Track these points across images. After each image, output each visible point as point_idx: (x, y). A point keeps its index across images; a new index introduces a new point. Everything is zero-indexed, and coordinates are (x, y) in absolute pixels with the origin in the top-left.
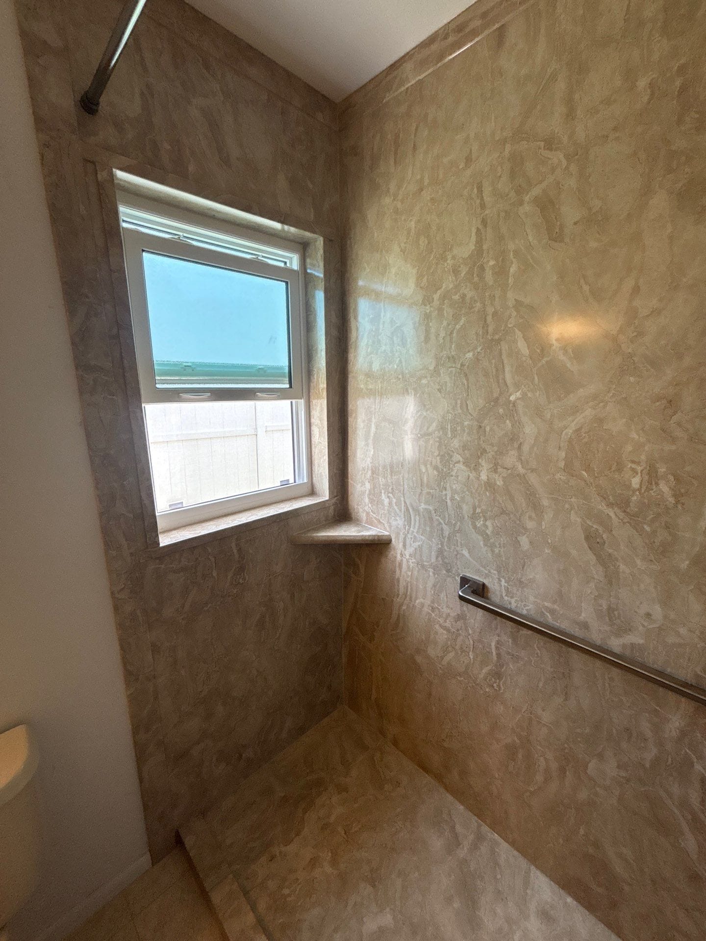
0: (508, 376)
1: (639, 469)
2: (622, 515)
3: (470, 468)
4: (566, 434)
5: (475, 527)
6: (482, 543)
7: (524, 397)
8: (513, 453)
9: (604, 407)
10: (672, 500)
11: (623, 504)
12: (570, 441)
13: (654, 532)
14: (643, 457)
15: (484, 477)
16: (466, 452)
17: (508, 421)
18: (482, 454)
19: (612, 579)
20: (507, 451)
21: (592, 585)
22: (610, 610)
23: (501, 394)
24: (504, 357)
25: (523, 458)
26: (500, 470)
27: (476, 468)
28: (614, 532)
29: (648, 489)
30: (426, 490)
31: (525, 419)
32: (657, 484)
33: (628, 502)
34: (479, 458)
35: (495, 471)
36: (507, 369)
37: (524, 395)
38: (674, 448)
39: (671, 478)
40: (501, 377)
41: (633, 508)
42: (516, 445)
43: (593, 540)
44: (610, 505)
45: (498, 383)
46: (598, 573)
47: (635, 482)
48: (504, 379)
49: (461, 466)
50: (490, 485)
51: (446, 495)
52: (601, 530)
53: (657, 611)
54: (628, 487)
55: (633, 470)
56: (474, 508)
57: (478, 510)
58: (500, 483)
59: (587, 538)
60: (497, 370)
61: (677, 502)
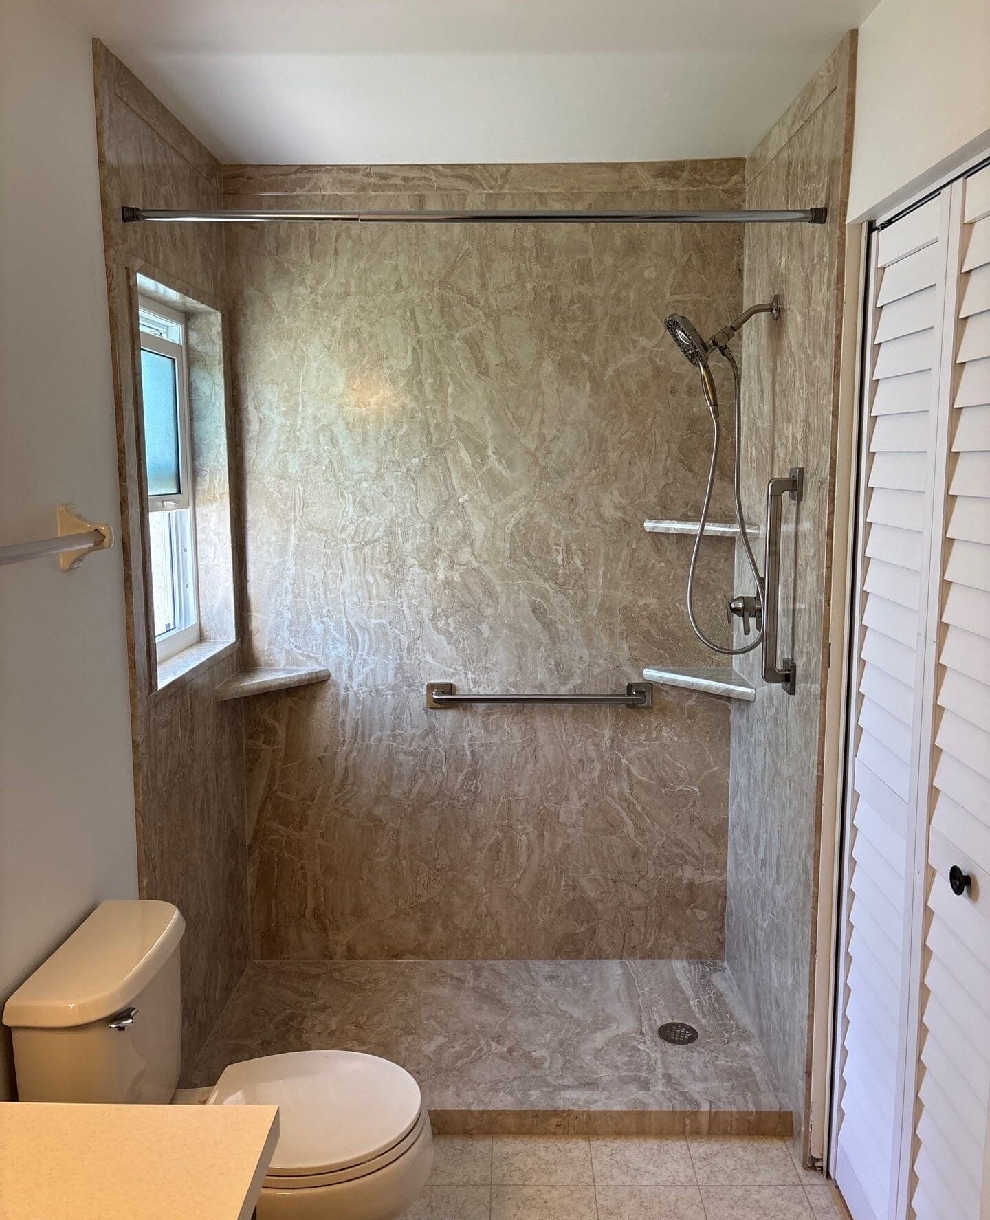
0: (455, 482)
1: (560, 549)
2: (554, 586)
3: (426, 569)
4: (509, 529)
5: (436, 628)
6: (445, 643)
7: (471, 499)
8: (467, 549)
9: (533, 505)
10: (582, 568)
11: (553, 577)
12: (512, 533)
13: (576, 594)
14: (562, 540)
15: (441, 576)
16: (421, 554)
17: (459, 522)
18: (437, 554)
19: (555, 639)
20: (461, 548)
21: (542, 649)
22: (557, 664)
23: (450, 497)
24: (449, 463)
25: (476, 553)
26: (456, 567)
27: (433, 569)
28: (551, 601)
29: (568, 563)
30: (376, 602)
31: (473, 518)
32: (573, 559)
33: (557, 575)
34: (434, 558)
35: (452, 568)
36: (454, 475)
37: (471, 497)
38: (578, 531)
39: (580, 553)
40: (449, 482)
41: (561, 580)
42: (468, 542)
43: (537, 610)
44: (546, 580)
45: (447, 487)
46: (545, 638)
47: (560, 559)
48: (451, 484)
49: (417, 569)
50: (448, 583)
51: (402, 603)
52: (542, 602)
53: (585, 653)
54: (555, 564)
55: (557, 550)
56: (435, 610)
57: (439, 610)
58: (457, 579)
59: (534, 611)
60: (444, 476)
61: (585, 569)
